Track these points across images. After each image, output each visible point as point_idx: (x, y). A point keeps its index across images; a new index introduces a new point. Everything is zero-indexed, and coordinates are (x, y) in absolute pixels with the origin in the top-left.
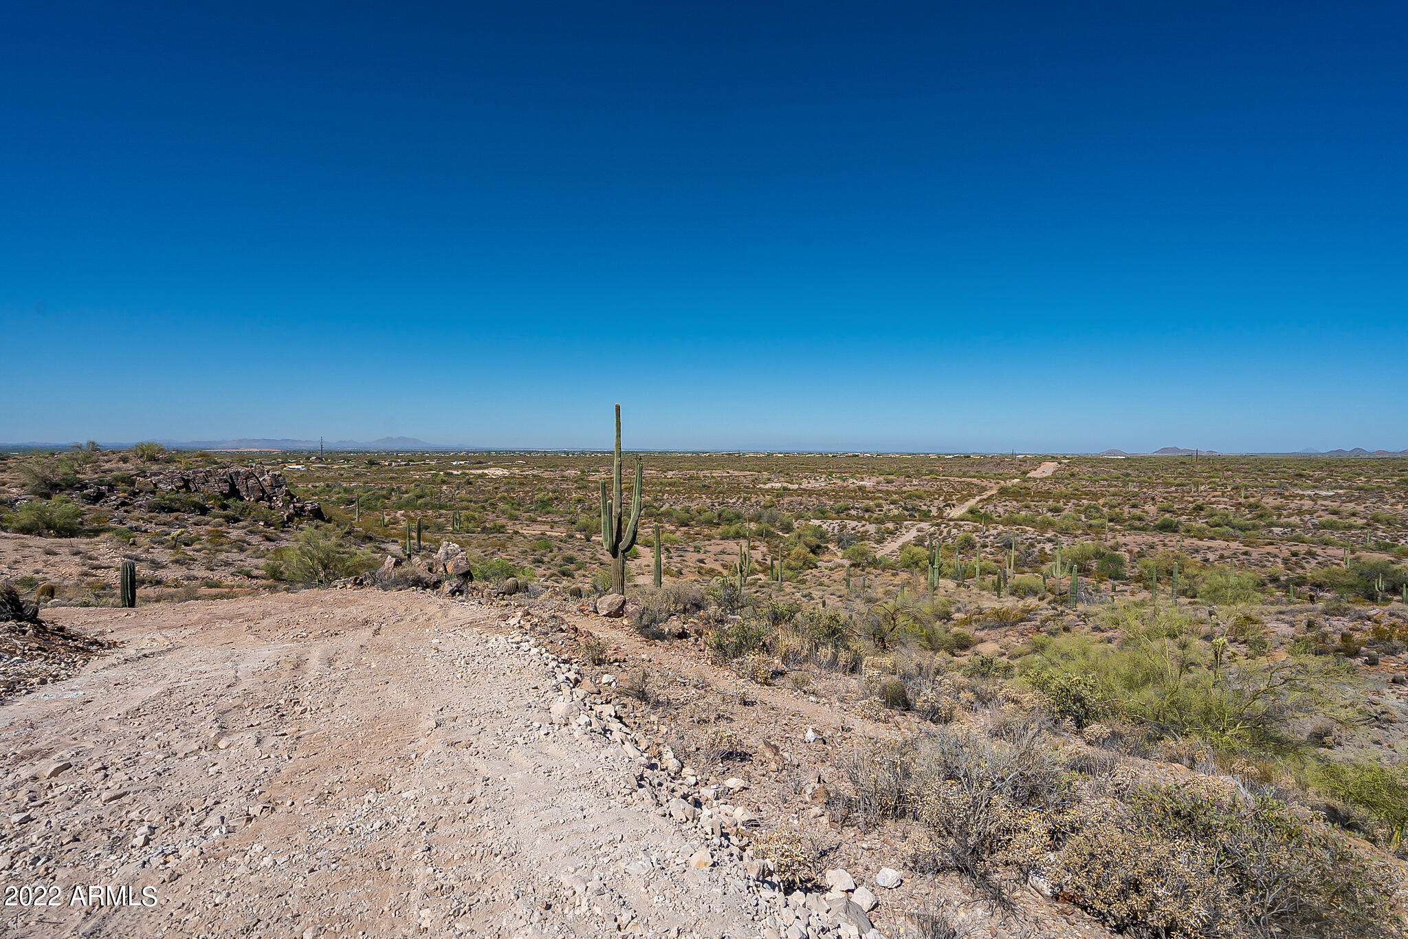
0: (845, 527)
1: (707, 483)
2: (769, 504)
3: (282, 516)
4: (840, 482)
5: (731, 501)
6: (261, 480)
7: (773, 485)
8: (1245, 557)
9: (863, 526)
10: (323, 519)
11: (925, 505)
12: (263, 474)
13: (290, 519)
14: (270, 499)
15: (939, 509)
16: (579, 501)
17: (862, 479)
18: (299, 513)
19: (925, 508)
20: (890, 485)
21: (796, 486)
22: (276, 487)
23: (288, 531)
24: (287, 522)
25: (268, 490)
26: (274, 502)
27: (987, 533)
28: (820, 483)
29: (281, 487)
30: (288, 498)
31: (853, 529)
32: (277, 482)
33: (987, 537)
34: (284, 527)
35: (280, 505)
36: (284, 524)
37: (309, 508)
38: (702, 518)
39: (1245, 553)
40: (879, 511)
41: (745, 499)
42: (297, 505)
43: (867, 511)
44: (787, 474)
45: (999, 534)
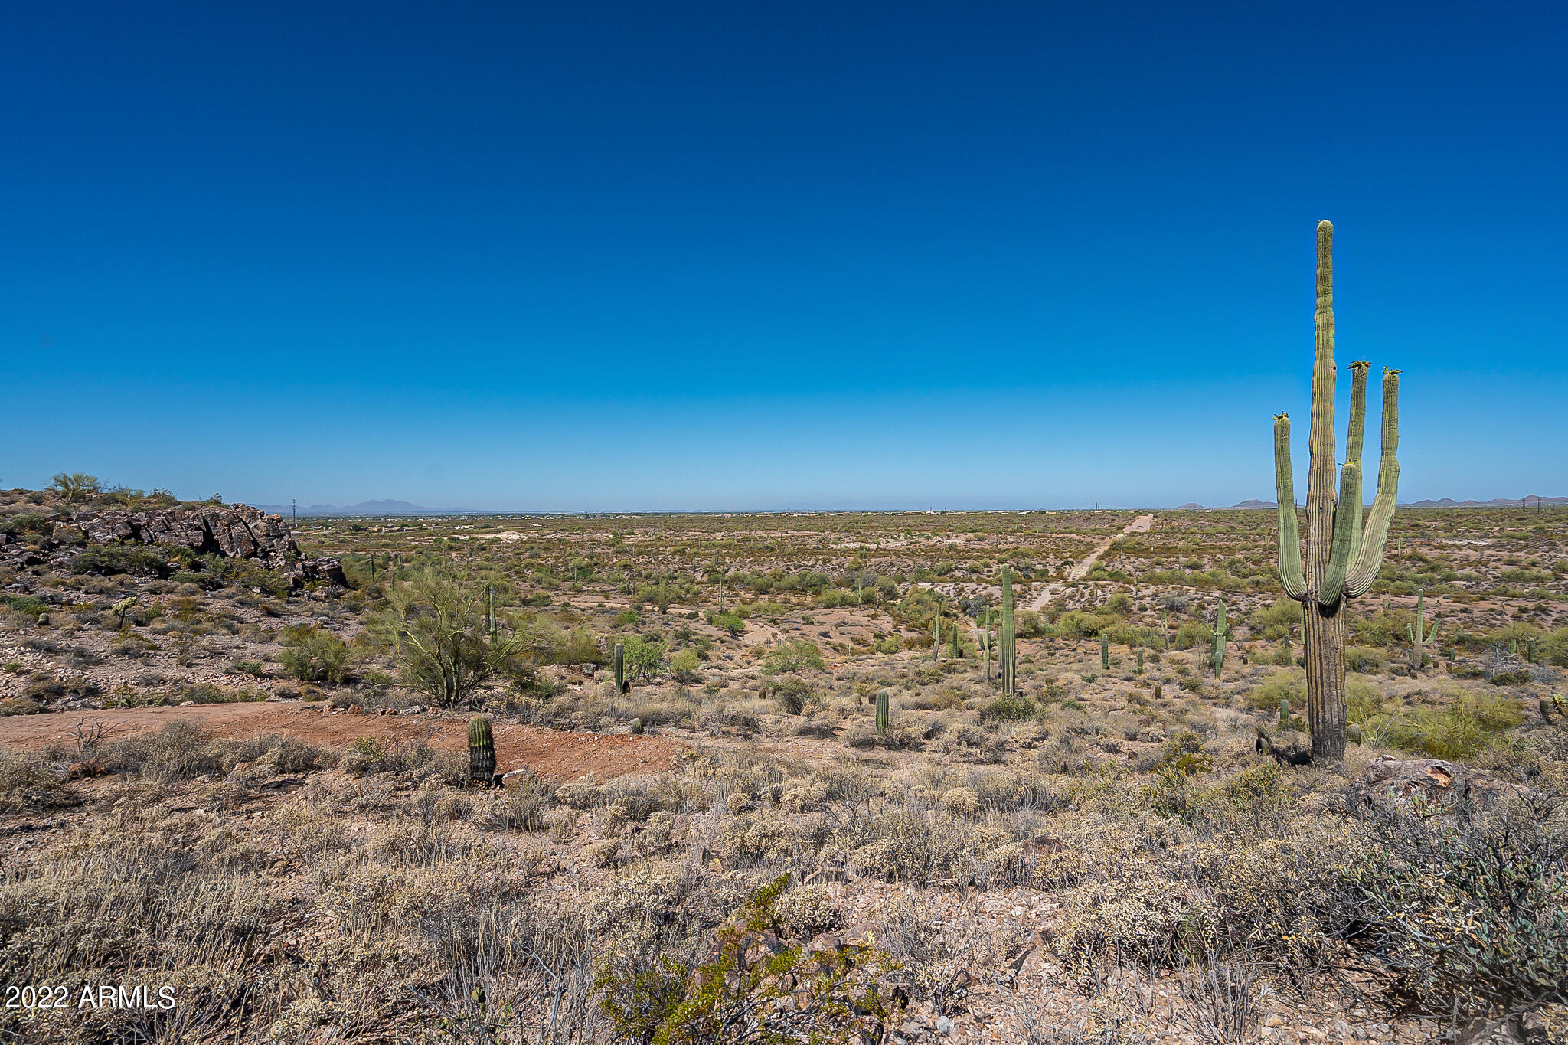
0: (962, 590)
1: (767, 543)
2: (854, 566)
3: (285, 579)
4: (924, 541)
5: (809, 564)
6: (251, 526)
7: (847, 545)
8: (1465, 615)
9: (985, 588)
10: (345, 584)
11: (1040, 564)
12: (255, 519)
13: (298, 583)
14: (266, 555)
15: (1057, 568)
16: (625, 567)
17: (948, 537)
18: (311, 573)
19: (1040, 567)
20: (982, 543)
21: (874, 546)
22: (275, 537)
23: (297, 602)
24: (295, 588)
25: (262, 541)
26: (272, 559)
27: (1140, 594)
28: (901, 543)
29: (281, 537)
30: (293, 553)
31: (973, 592)
32: (276, 530)
33: (1142, 598)
34: (290, 595)
35: (282, 563)
36: (290, 592)
37: (325, 567)
38: (783, 583)
39: (1465, 611)
40: (988, 571)
41: (825, 561)
42: (308, 563)
43: (974, 571)
44: (859, 533)
45: (1156, 595)
